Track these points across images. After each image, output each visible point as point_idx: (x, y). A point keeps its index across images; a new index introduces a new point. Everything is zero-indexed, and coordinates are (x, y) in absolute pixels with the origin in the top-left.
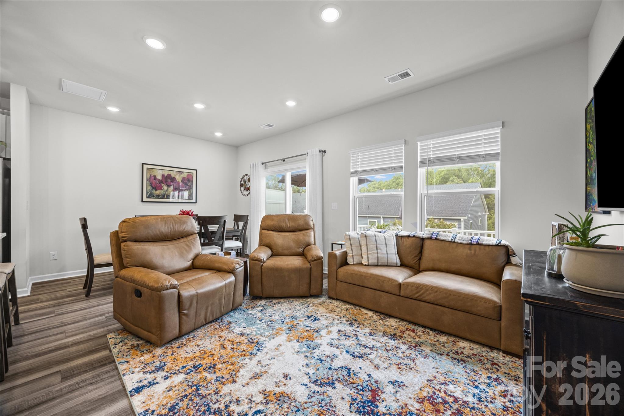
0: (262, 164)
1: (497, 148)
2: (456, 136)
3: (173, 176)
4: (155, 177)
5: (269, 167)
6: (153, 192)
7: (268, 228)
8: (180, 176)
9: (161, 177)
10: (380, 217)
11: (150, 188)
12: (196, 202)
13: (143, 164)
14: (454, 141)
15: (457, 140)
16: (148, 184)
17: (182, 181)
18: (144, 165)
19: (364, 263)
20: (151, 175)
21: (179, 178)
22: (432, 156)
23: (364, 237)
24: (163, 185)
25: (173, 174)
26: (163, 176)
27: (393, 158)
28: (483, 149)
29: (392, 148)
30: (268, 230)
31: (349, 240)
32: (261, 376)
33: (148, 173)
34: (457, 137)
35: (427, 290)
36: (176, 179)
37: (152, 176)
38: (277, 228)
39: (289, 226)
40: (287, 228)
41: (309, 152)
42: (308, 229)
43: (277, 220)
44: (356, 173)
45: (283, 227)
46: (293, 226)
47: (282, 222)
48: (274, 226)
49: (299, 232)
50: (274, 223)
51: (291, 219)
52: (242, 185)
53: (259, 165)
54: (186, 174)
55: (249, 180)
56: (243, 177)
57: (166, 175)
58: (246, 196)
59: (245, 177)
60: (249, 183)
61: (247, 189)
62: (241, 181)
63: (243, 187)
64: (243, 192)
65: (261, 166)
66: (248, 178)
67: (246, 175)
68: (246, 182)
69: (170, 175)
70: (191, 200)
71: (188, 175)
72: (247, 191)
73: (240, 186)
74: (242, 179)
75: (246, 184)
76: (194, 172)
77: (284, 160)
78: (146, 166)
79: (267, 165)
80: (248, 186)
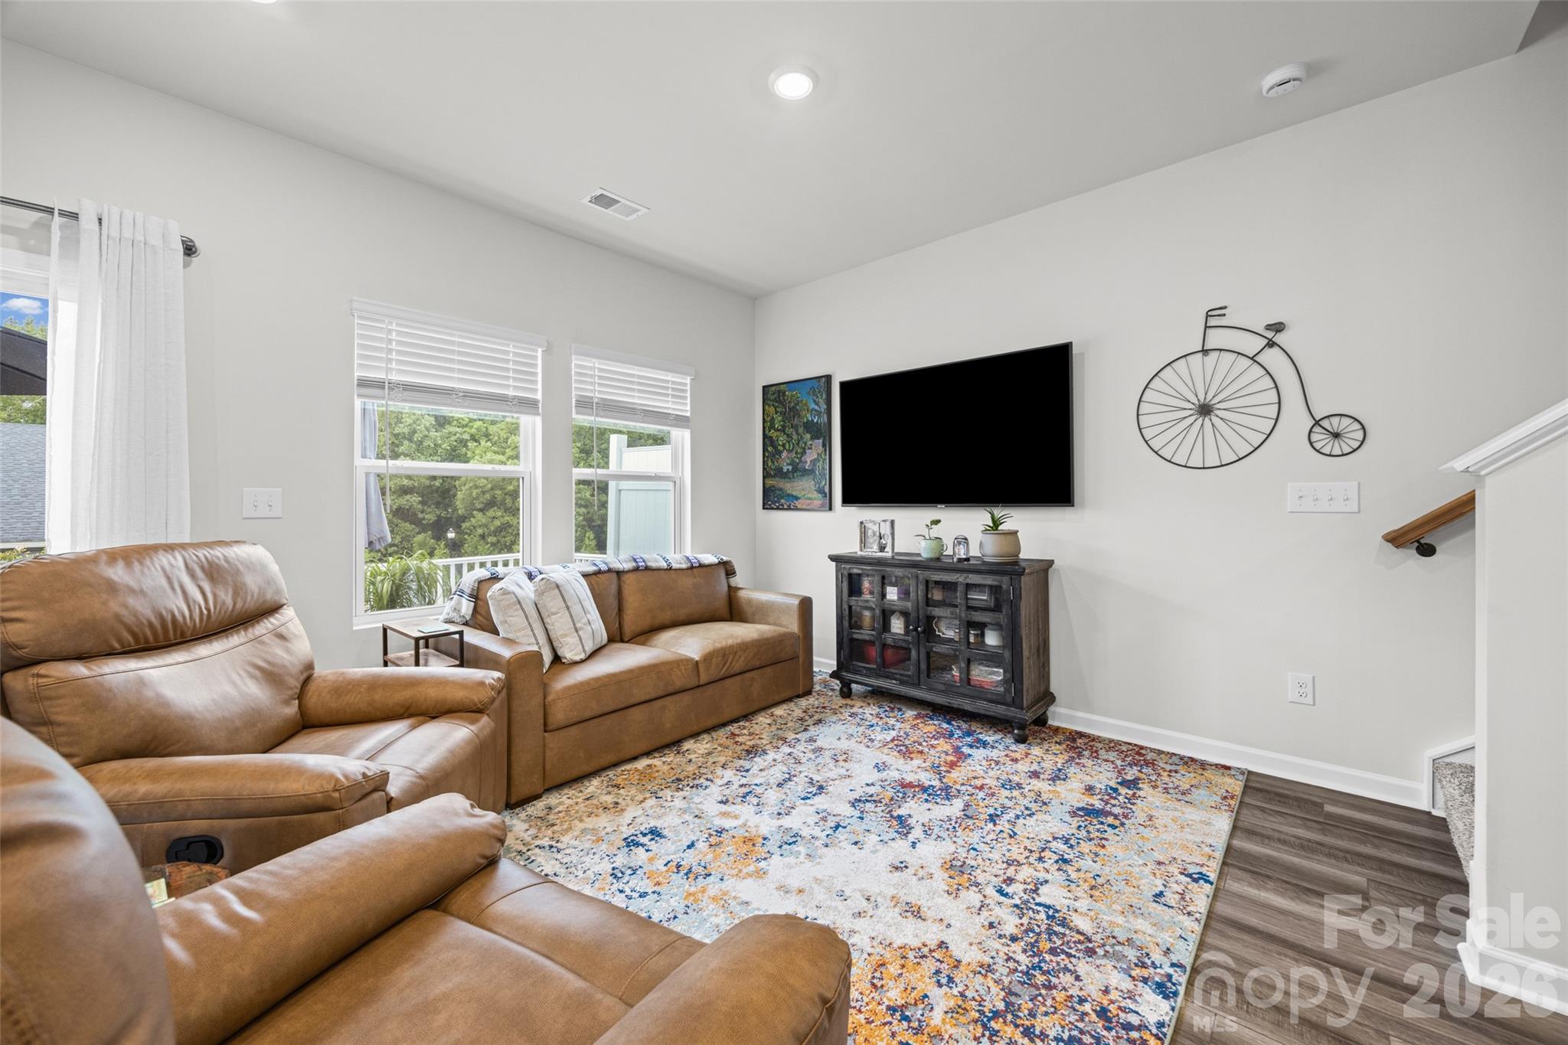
1: (686, 410)
2: (637, 368)
14: (633, 376)
15: (639, 377)
19: (577, 658)
22: (597, 395)
23: (554, 589)
27: (511, 374)
28: (670, 405)
29: (508, 345)
31: (518, 606)
32: (907, 903)
34: (638, 370)
35: (736, 653)
38: (149, 633)
39: (209, 610)
40: (197, 621)
41: (100, 219)
42: (274, 609)
43: (132, 583)
44: (383, 388)
45: (179, 618)
46: (224, 603)
47: (169, 590)
48: (129, 619)
49: (250, 630)
50: (125, 606)
51: (202, 568)
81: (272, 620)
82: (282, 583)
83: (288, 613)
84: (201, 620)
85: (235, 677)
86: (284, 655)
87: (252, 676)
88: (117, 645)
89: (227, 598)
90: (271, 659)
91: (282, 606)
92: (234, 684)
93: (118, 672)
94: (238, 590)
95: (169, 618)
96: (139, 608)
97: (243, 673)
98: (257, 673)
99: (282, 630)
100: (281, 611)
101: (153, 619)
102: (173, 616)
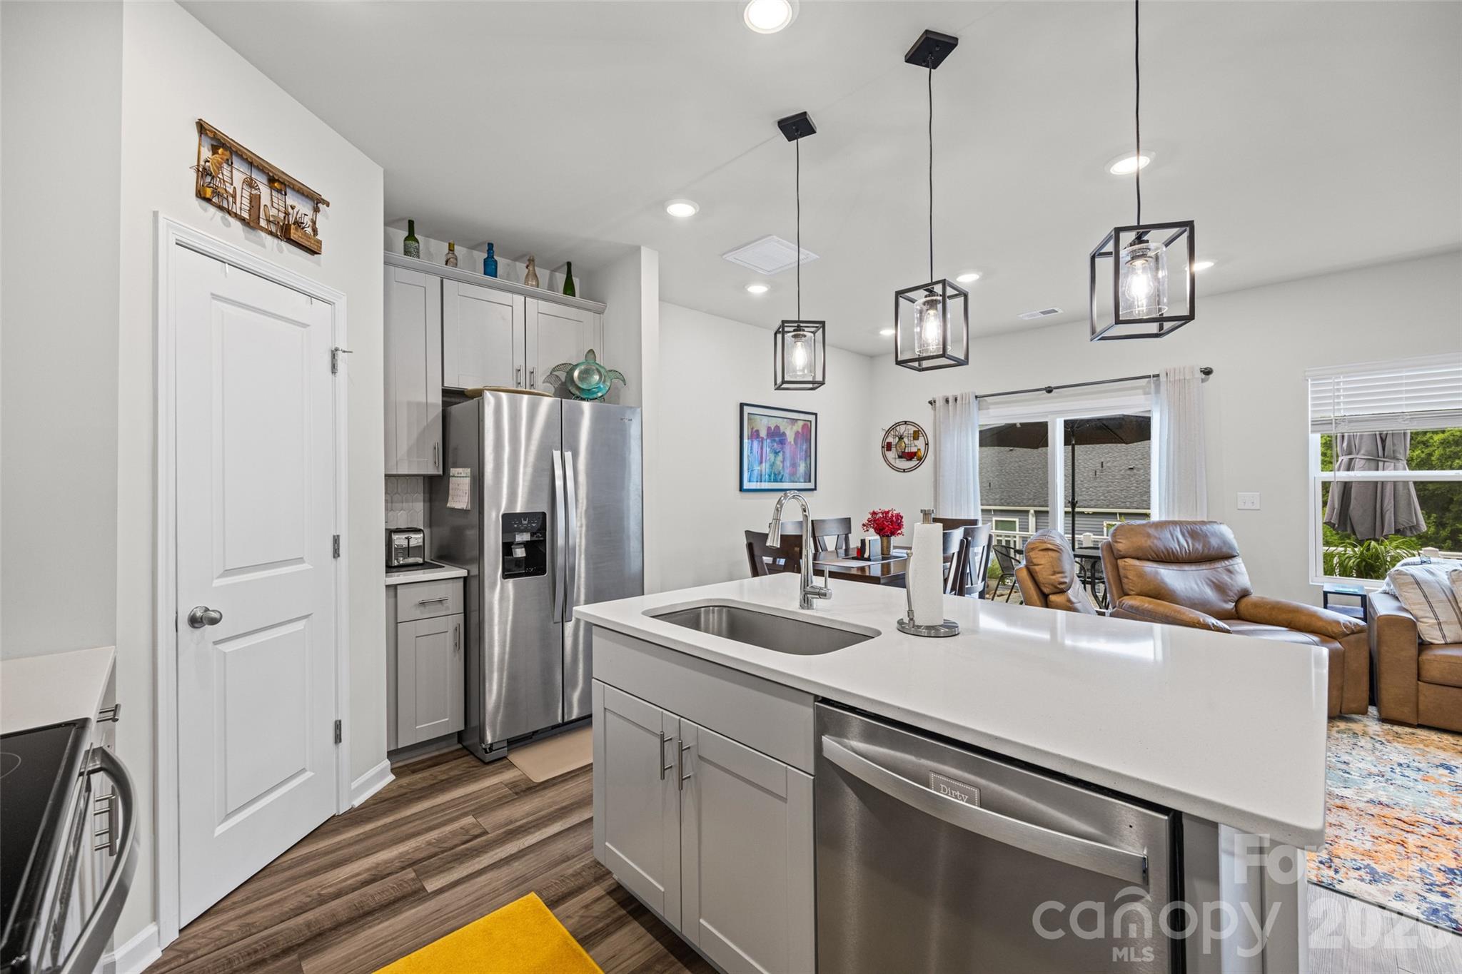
0: (976, 397)
3: (782, 430)
4: (757, 431)
5: (991, 407)
6: (756, 466)
7: (1140, 555)
8: (792, 428)
9: (766, 433)
10: (1027, 512)
12: (815, 489)
13: (742, 405)
17: (795, 440)
18: (745, 407)
20: (753, 427)
21: (790, 435)
25: (783, 426)
26: (769, 428)
30: (1138, 559)
31: (1416, 585)
33: (749, 426)
36: (786, 435)
37: (754, 430)
38: (1162, 555)
39: (1189, 550)
40: (1184, 554)
41: (1167, 374)
42: (1231, 557)
43: (1157, 535)
44: (1331, 424)
45: (1176, 552)
46: (1197, 549)
47: (1171, 539)
48: (1155, 549)
49: (1213, 564)
50: (1153, 543)
51: (1188, 533)
52: (889, 447)
53: (967, 401)
54: (801, 423)
55: (916, 436)
56: (893, 428)
57: (773, 428)
58: (904, 471)
59: (903, 428)
60: (916, 442)
61: (910, 456)
62: (886, 436)
63: (893, 449)
64: (892, 462)
65: (974, 403)
66: (912, 429)
67: (906, 423)
68: (906, 440)
69: (779, 427)
70: (810, 481)
71: (804, 426)
72: (908, 460)
73: (883, 447)
74: (888, 432)
75: (907, 443)
76: (812, 418)
77: (1049, 390)
78: (747, 410)
79: (985, 400)
80: (914, 450)
81: (1226, 562)
82: (1235, 544)
83: (1238, 560)
84: (1186, 555)
85: (1199, 582)
86: (1229, 580)
87: (1208, 585)
88: (1150, 557)
89: (1199, 546)
90: (1221, 580)
91: (1234, 556)
92: (1198, 585)
93: (1150, 567)
94: (1206, 543)
95: (1171, 551)
96: (1158, 545)
97: (1204, 583)
98: (1211, 583)
99: (1230, 568)
100: (1234, 559)
101: (1164, 550)
102: (1172, 551)
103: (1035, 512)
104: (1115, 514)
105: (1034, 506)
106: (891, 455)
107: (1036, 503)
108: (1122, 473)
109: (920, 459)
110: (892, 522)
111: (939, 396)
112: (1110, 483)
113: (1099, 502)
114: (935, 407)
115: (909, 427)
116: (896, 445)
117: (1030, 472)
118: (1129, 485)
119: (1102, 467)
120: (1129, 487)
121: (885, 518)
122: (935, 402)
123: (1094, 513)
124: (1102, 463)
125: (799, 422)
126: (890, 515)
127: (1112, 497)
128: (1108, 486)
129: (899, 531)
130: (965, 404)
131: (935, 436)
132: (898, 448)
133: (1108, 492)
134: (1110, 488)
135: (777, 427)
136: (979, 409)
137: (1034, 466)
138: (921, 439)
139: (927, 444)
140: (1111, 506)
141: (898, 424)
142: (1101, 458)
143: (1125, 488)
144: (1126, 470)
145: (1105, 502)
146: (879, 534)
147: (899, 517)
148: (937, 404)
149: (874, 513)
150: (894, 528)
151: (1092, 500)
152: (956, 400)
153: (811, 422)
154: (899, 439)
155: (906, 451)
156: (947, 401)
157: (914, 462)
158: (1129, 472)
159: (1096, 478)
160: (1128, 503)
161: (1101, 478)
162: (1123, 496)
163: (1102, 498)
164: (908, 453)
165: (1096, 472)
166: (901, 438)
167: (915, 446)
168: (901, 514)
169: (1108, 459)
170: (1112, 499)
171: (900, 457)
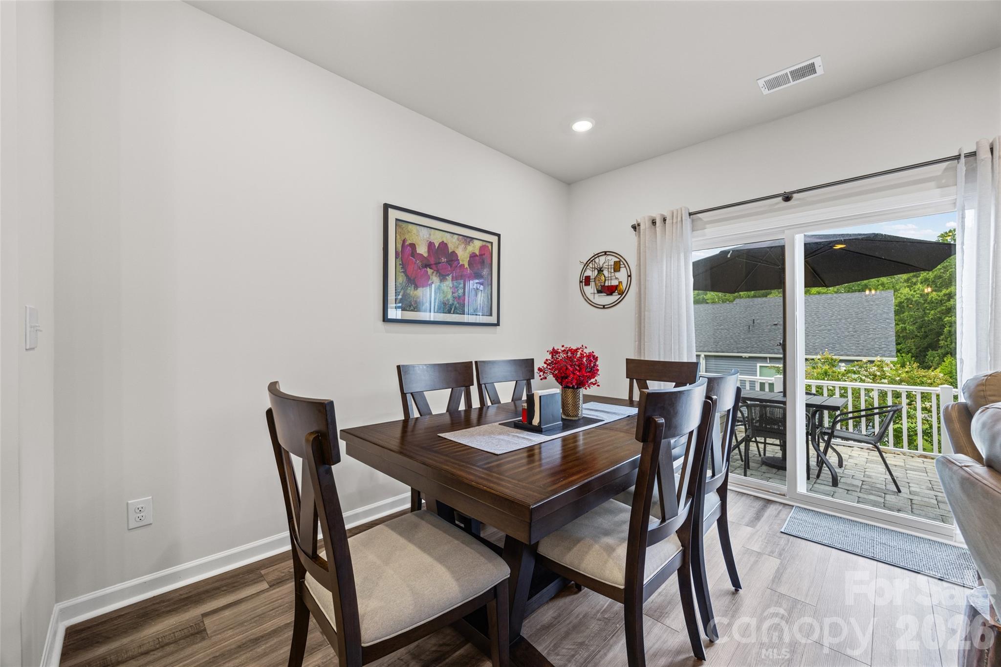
0: (690, 214)
3: (451, 248)
4: (413, 246)
5: (707, 226)
6: (408, 291)
8: (465, 248)
9: (426, 250)
11: (402, 278)
12: (498, 324)
13: (386, 207)
16: (399, 267)
17: (470, 263)
18: (390, 210)
20: (404, 241)
21: (463, 256)
24: (429, 271)
25: (453, 243)
26: (431, 245)
33: (398, 237)
36: (456, 255)
37: (407, 243)
41: (992, 149)
52: (587, 281)
53: (679, 219)
54: (478, 244)
55: (617, 267)
56: (592, 260)
57: (437, 245)
58: (604, 307)
59: (601, 260)
60: (617, 274)
61: (610, 290)
62: (584, 270)
63: (592, 284)
64: (591, 297)
65: (687, 221)
66: (612, 260)
67: (605, 253)
68: (606, 272)
69: (446, 244)
70: (491, 315)
71: (482, 248)
72: (608, 295)
73: (581, 282)
74: (586, 265)
75: (607, 276)
76: (494, 239)
77: (787, 198)
78: (393, 214)
79: (700, 219)
80: (615, 283)
103: (706, 356)
104: (766, 358)
105: (705, 352)
106: (590, 290)
107: (706, 349)
108: (769, 327)
109: (621, 293)
110: (581, 365)
111: (642, 216)
112: (761, 335)
113: (753, 349)
114: (639, 232)
115: (609, 258)
116: (595, 279)
117: (700, 326)
118: (775, 337)
119: (754, 323)
120: (776, 338)
121: (570, 359)
122: (639, 225)
123: (750, 358)
124: (754, 320)
125: (475, 241)
126: (579, 355)
127: (763, 345)
128: (759, 337)
129: (593, 380)
130: (677, 222)
131: (639, 265)
132: (597, 282)
133: (760, 341)
134: (761, 339)
135: (444, 245)
136: (693, 230)
137: (702, 322)
138: (623, 270)
139: (630, 276)
140: (763, 352)
141: (598, 255)
142: (752, 316)
143: (772, 338)
144: (772, 326)
145: (758, 349)
146: (561, 383)
147: (592, 358)
148: (642, 227)
149: (554, 352)
150: (583, 376)
151: (748, 348)
152: (665, 220)
153: (492, 243)
154: (598, 271)
155: (606, 284)
156: (654, 223)
157: (615, 297)
158: (774, 327)
159: (749, 331)
160: (776, 350)
161: (753, 331)
162: (771, 345)
163: (755, 346)
164: (608, 286)
165: (749, 326)
166: (600, 271)
167: (616, 278)
168: (596, 354)
169: (758, 318)
170: (763, 347)
171: (599, 292)
